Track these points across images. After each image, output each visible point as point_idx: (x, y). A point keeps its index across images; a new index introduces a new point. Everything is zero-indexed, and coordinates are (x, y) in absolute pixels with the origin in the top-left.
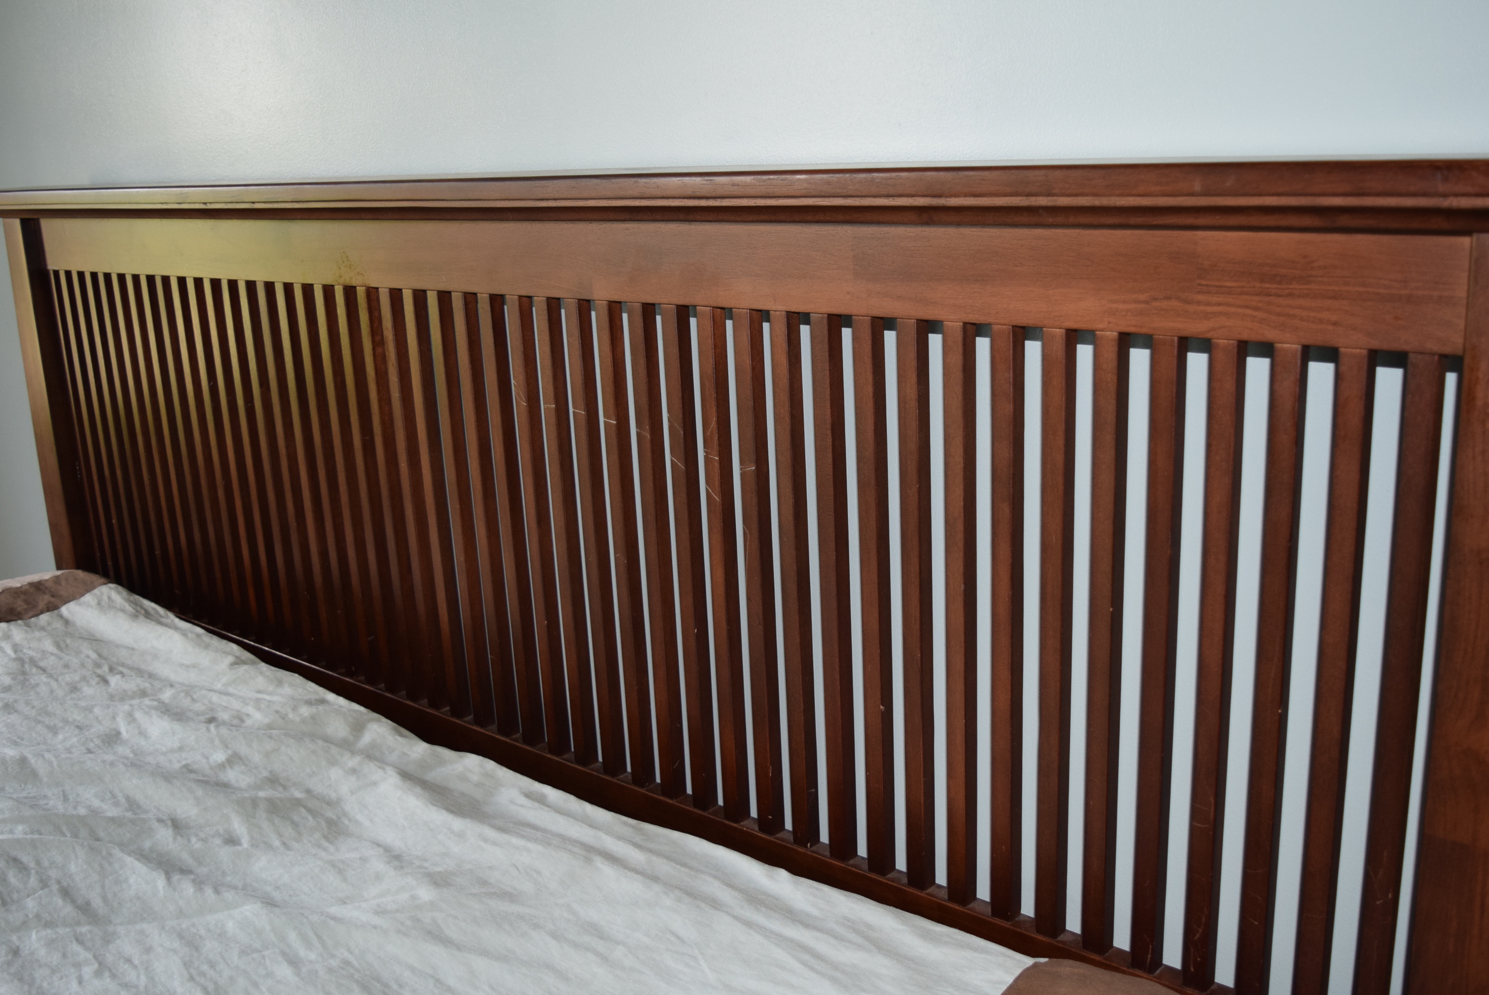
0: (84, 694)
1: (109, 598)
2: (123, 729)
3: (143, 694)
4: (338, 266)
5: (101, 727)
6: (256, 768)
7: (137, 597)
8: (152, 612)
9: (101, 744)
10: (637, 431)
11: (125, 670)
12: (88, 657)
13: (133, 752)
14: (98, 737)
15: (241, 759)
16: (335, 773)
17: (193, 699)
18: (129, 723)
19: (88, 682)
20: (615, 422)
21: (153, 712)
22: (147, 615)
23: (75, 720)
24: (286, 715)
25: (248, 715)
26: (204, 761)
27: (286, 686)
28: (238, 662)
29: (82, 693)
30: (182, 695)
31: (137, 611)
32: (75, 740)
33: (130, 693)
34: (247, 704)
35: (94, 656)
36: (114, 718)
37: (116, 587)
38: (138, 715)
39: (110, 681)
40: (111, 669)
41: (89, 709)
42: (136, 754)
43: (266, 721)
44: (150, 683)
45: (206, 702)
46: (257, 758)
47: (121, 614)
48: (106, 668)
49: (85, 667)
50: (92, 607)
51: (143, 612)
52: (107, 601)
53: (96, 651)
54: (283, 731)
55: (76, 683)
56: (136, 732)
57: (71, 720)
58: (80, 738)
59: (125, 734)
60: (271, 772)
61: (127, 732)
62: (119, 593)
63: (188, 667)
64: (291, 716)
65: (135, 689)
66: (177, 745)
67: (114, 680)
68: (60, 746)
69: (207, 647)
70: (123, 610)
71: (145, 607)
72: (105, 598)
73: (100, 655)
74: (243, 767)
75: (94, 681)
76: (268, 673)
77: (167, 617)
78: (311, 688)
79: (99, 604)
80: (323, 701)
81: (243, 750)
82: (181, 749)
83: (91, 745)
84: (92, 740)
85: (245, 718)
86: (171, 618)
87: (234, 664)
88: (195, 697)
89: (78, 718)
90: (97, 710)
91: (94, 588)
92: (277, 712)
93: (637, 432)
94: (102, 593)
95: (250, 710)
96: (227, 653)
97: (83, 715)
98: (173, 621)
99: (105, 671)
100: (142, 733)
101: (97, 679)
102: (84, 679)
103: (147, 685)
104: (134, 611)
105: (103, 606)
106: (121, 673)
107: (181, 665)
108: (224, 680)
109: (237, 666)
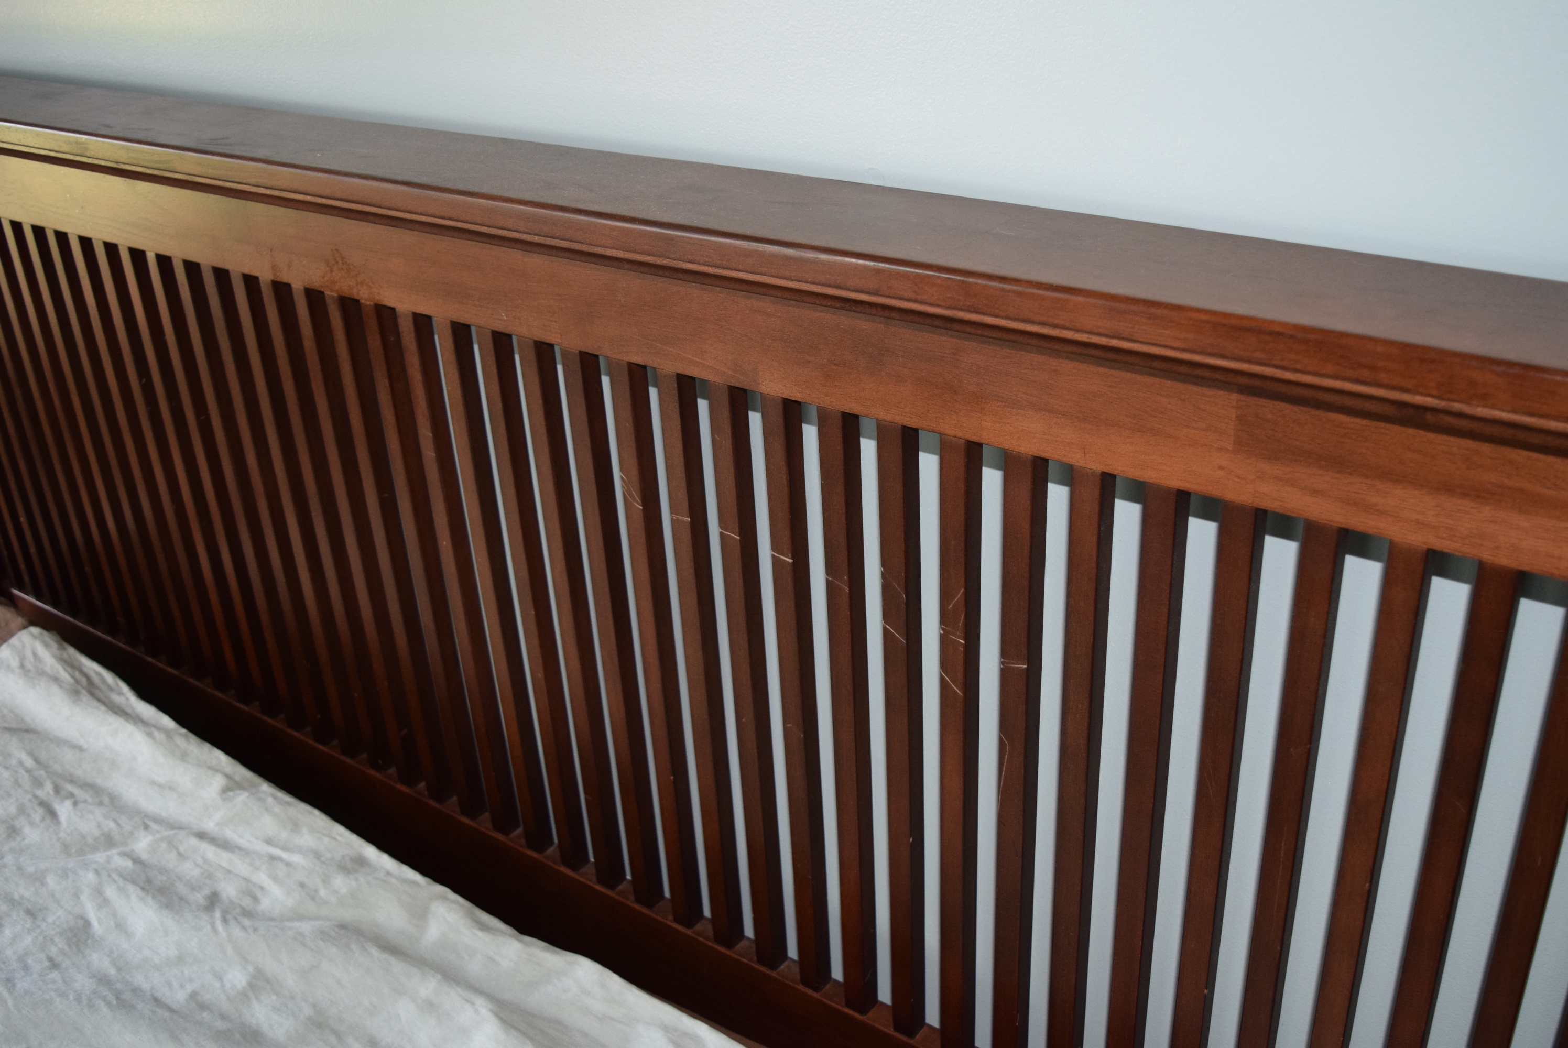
0: (26, 842)
1: (35, 654)
2: (92, 916)
3: (109, 841)
4: (328, 266)
5: (60, 912)
6: (292, 998)
7: (72, 651)
8: (96, 680)
9: (66, 948)
10: (827, 579)
11: (77, 791)
12: (21, 763)
13: (114, 963)
14: (61, 934)
15: (268, 981)
16: (405, 1010)
17: (180, 854)
18: (100, 907)
19: (29, 816)
20: (791, 561)
21: (131, 888)
22: (92, 689)
23: (22, 897)
24: (316, 891)
25: (262, 888)
26: (217, 984)
27: (305, 830)
28: (231, 786)
29: (24, 839)
30: (164, 845)
31: (77, 681)
32: (29, 939)
33: (90, 840)
34: (258, 869)
35: (29, 762)
36: (76, 896)
37: (41, 634)
38: (110, 892)
39: (59, 813)
40: (57, 790)
41: (38, 879)
42: (119, 969)
43: (290, 902)
44: (115, 821)
45: (199, 860)
46: (290, 980)
47: (55, 689)
48: (49, 787)
49: (20, 786)
50: (13, 671)
51: (84, 681)
52: (32, 659)
53: (31, 754)
54: (317, 923)
55: (12, 819)
56: (112, 924)
57: (16, 897)
58: (36, 937)
59: (97, 928)
60: (314, 1006)
61: (99, 923)
62: (46, 645)
63: (161, 786)
64: (322, 893)
65: (96, 833)
66: (173, 952)
67: (64, 809)
68: (9, 952)
69: (184, 757)
70: (56, 680)
71: (85, 670)
72: (29, 654)
73: (37, 760)
74: (274, 997)
75: (38, 814)
76: (277, 809)
77: (121, 693)
78: (341, 835)
79: (22, 666)
80: (361, 862)
81: (270, 966)
82: (180, 959)
83: (53, 951)
84: (52, 941)
85: (259, 894)
86: (126, 696)
87: (226, 790)
88: (182, 849)
89: (27, 894)
90: (51, 880)
91: (11, 634)
92: (302, 885)
93: (827, 581)
94: (24, 645)
95: (262, 878)
96: (215, 769)
97: (33, 889)
98: (127, 699)
99: (48, 793)
100: (121, 927)
101: (41, 811)
102: (22, 810)
103: (112, 825)
104: (72, 681)
105: (29, 671)
106: (71, 795)
107: (153, 783)
108: (217, 816)
109: (231, 794)
